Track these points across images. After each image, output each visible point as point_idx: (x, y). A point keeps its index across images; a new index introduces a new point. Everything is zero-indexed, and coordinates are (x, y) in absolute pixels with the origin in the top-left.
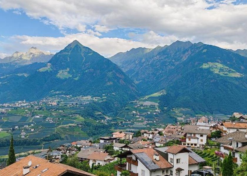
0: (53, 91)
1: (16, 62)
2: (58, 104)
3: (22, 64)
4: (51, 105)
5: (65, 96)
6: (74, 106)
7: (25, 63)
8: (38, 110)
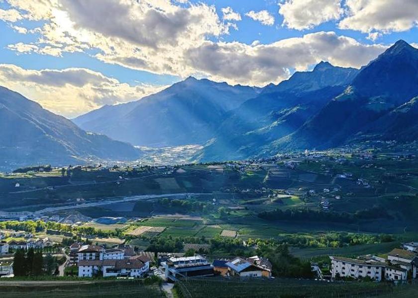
0: (360, 133)
1: (296, 88)
2: (375, 157)
3: (306, 91)
4: (363, 157)
5: (383, 142)
6: (405, 160)
7: (310, 88)
8: (342, 164)
